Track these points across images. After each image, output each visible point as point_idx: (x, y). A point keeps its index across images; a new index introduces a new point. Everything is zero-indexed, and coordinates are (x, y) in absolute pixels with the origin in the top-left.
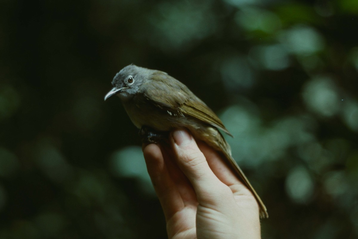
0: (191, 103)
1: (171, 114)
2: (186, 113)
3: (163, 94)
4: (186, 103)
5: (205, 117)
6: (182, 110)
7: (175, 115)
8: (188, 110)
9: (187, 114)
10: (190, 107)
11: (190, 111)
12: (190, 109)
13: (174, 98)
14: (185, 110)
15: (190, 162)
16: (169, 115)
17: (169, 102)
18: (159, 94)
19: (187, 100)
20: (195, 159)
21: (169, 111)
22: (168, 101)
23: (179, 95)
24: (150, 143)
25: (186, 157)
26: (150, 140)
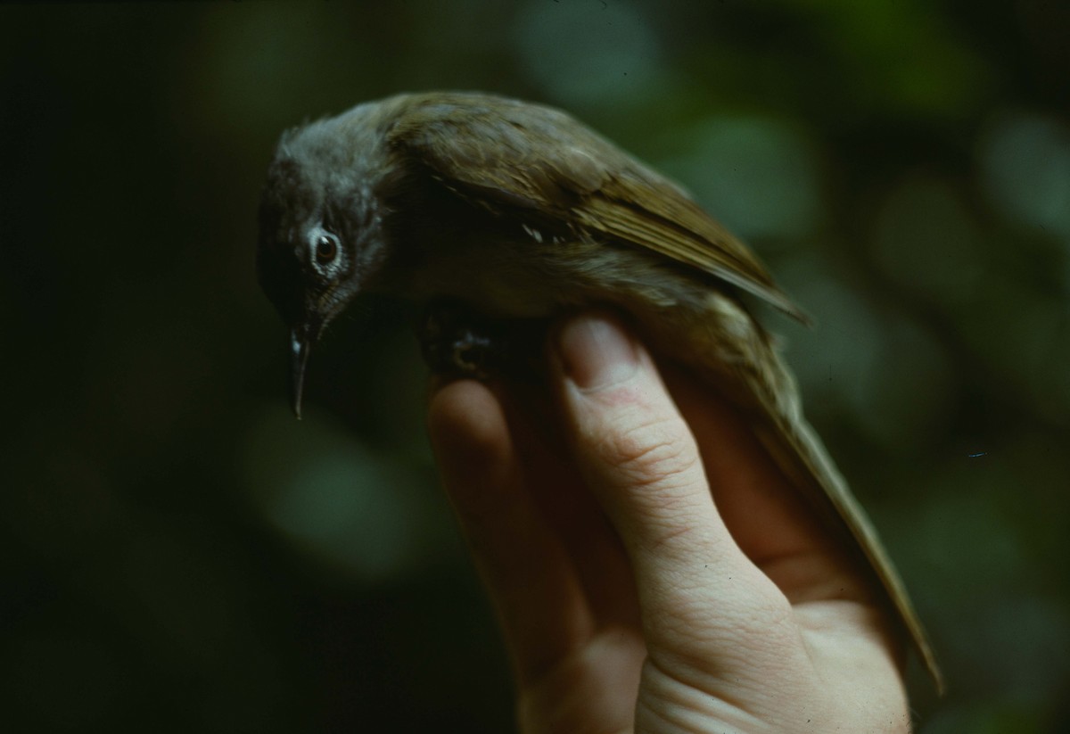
0: (626, 189)
1: (538, 237)
2: (602, 228)
3: (502, 156)
4: (607, 191)
5: (688, 242)
6: (586, 218)
7: (555, 240)
8: (610, 217)
9: (608, 234)
10: (621, 202)
11: (619, 221)
12: (619, 211)
13: (550, 171)
14: (599, 218)
15: (629, 465)
16: (532, 239)
17: (528, 185)
18: (483, 155)
19: (608, 179)
20: (650, 455)
21: (532, 228)
22: (524, 182)
23: (575, 158)
24: (458, 375)
25: (609, 440)
26: (460, 362)
